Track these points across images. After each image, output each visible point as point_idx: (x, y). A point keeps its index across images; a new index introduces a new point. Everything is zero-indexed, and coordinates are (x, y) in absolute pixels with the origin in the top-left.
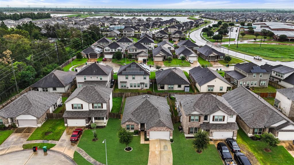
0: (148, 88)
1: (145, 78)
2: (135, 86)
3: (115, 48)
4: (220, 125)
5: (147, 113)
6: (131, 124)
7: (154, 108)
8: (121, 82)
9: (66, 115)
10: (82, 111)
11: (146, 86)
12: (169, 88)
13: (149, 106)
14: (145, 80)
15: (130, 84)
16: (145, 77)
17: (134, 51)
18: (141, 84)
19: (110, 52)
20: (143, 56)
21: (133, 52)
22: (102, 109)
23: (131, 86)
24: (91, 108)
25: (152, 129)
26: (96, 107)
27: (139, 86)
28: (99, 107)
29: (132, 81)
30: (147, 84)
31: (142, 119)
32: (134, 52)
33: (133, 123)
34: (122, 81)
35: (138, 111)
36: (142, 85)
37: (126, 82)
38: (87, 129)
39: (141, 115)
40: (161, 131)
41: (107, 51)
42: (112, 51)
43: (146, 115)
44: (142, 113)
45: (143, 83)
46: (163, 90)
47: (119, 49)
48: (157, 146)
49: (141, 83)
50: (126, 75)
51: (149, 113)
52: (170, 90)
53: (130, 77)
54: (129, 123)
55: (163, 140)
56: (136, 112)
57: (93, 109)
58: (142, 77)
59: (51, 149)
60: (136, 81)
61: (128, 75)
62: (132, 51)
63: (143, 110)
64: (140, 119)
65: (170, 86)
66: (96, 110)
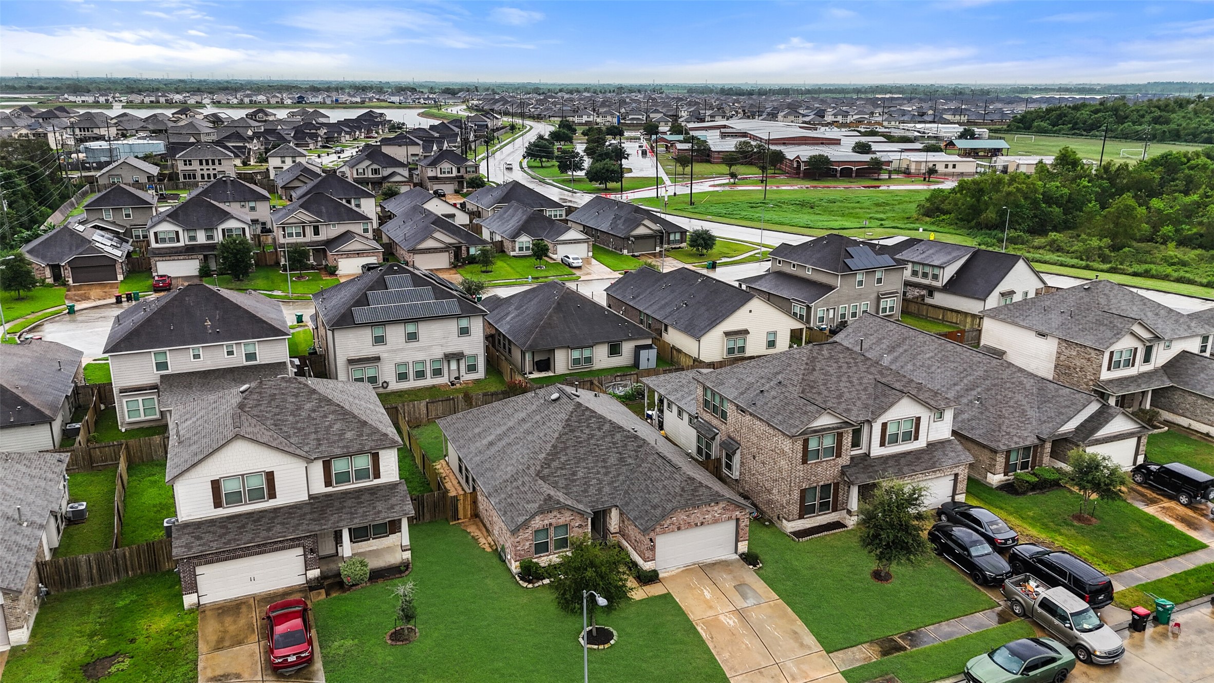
0: (481, 374)
1: (464, 332)
2: (420, 375)
3: (209, 229)
4: (909, 458)
5: (604, 461)
6: (553, 521)
7: (628, 437)
8: (351, 362)
9: (188, 546)
10: (276, 510)
11: (472, 368)
12: (576, 361)
14: (465, 339)
15: (398, 365)
16: (464, 323)
18: (449, 362)
19: (181, 244)
20: (358, 254)
21: (301, 240)
22: (376, 482)
23: (402, 377)
24: (319, 487)
25: (668, 522)
26: (344, 477)
27: (437, 372)
28: (361, 474)
29: (402, 350)
30: (475, 357)
31: (592, 490)
33: (565, 518)
34: (354, 355)
35: (563, 459)
36: (454, 366)
37: (377, 359)
38: (321, 596)
39: (580, 474)
40: (702, 524)
42: (193, 238)
43: (602, 471)
44: (583, 465)
45: (458, 357)
46: (551, 374)
47: (230, 230)
48: (708, 595)
49: (448, 357)
50: (372, 325)
51: (613, 459)
52: (579, 369)
53: (395, 334)
54: (546, 522)
55: (714, 564)
56: (555, 464)
57: (330, 489)
58: (452, 326)
60: (421, 349)
61: (383, 324)
63: (582, 451)
64: (585, 491)
65: (576, 354)
66: (346, 493)
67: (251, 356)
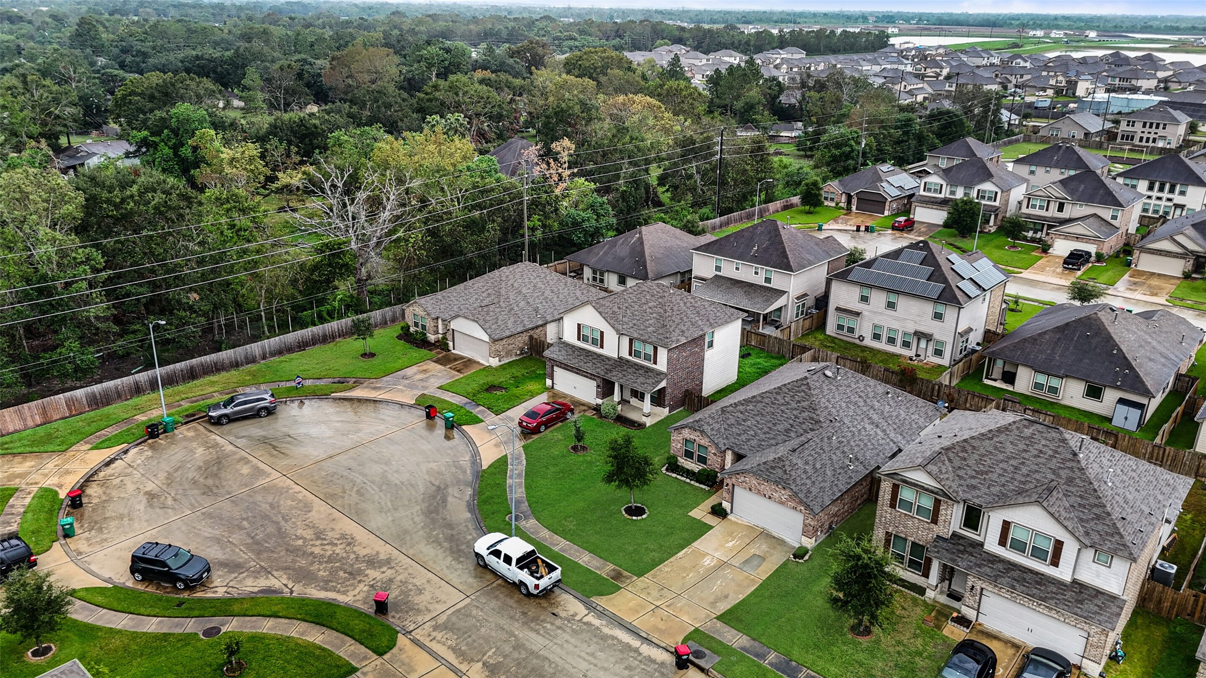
0: (945, 361)
1: (938, 316)
2: (891, 341)
3: (969, 186)
4: (1028, 576)
5: (775, 425)
6: (697, 439)
8: (838, 309)
9: (552, 353)
10: (600, 356)
11: (938, 353)
12: (1038, 386)
13: (799, 402)
14: (937, 323)
15: (875, 326)
16: (940, 309)
17: (1054, 207)
18: (919, 339)
19: (942, 196)
20: (1078, 238)
21: (1043, 213)
22: (654, 366)
23: (877, 337)
24: (625, 354)
26: (637, 354)
27: (906, 344)
28: (647, 357)
29: (881, 313)
30: (942, 343)
31: (744, 437)
32: (1053, 212)
33: (704, 442)
34: (843, 305)
35: (751, 407)
36: (923, 344)
37: (858, 314)
38: (589, 414)
39: (749, 423)
40: (770, 498)
41: (929, 190)
43: (766, 429)
44: (758, 418)
45: (929, 338)
46: (1010, 388)
48: (731, 545)
49: (919, 335)
50: (862, 285)
51: (780, 427)
52: (1039, 394)
53: (878, 299)
54: (692, 437)
55: (774, 537)
56: (741, 408)
57: (630, 358)
58: (928, 308)
59: (464, 427)
60: (897, 319)
61: (871, 287)
62: (1041, 208)
64: (739, 435)
65: (1042, 379)
67: (768, 280)
